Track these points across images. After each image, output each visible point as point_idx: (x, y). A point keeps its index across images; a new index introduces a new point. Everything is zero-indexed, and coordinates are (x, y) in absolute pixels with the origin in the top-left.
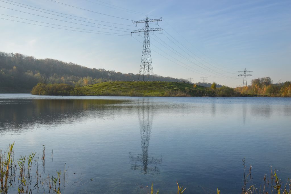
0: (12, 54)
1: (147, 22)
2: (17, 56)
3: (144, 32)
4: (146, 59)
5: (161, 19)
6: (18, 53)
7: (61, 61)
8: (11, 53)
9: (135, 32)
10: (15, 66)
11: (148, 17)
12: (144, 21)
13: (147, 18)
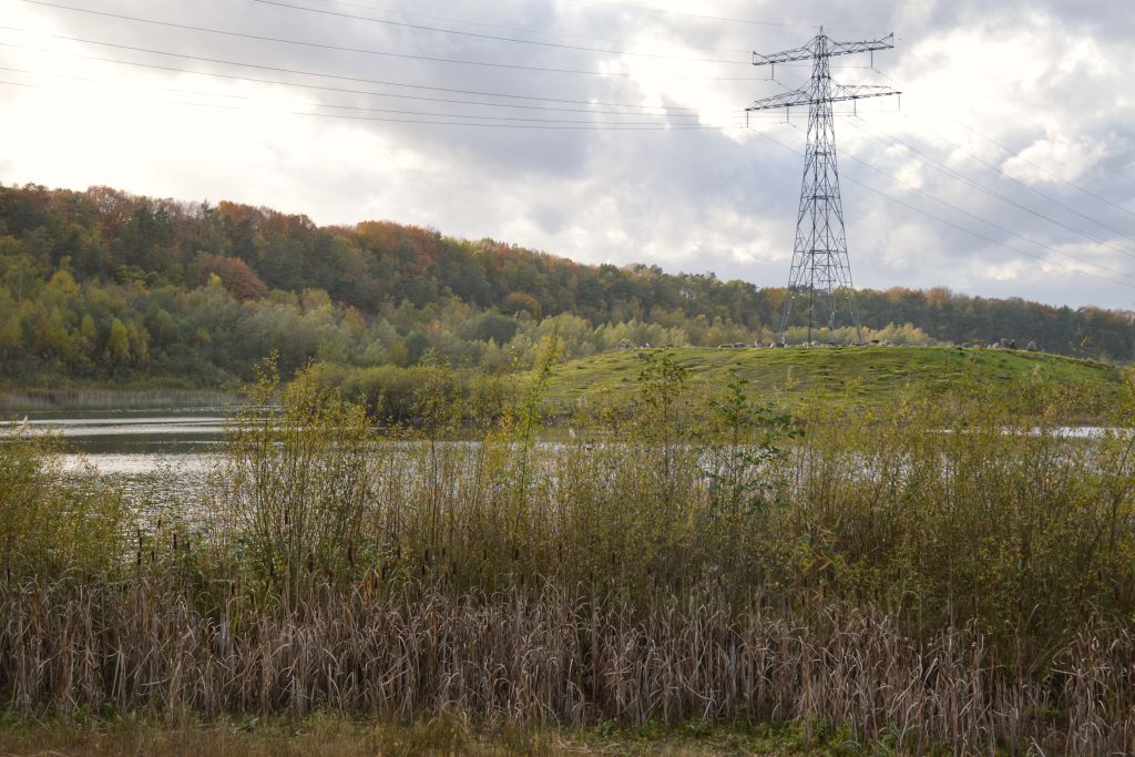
0: (204, 206)
1: (822, 56)
2: (227, 219)
3: (806, 108)
4: (816, 236)
5: (888, 42)
6: (231, 204)
7: (438, 235)
8: (202, 202)
9: (765, 107)
10: (217, 273)
11: (825, 33)
12: (807, 54)
13: (821, 38)
